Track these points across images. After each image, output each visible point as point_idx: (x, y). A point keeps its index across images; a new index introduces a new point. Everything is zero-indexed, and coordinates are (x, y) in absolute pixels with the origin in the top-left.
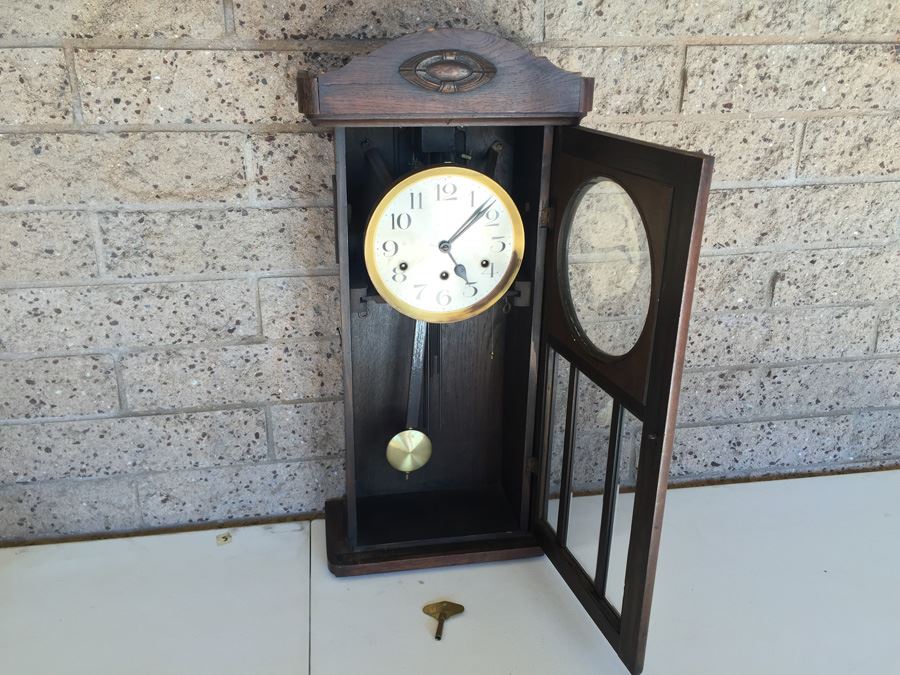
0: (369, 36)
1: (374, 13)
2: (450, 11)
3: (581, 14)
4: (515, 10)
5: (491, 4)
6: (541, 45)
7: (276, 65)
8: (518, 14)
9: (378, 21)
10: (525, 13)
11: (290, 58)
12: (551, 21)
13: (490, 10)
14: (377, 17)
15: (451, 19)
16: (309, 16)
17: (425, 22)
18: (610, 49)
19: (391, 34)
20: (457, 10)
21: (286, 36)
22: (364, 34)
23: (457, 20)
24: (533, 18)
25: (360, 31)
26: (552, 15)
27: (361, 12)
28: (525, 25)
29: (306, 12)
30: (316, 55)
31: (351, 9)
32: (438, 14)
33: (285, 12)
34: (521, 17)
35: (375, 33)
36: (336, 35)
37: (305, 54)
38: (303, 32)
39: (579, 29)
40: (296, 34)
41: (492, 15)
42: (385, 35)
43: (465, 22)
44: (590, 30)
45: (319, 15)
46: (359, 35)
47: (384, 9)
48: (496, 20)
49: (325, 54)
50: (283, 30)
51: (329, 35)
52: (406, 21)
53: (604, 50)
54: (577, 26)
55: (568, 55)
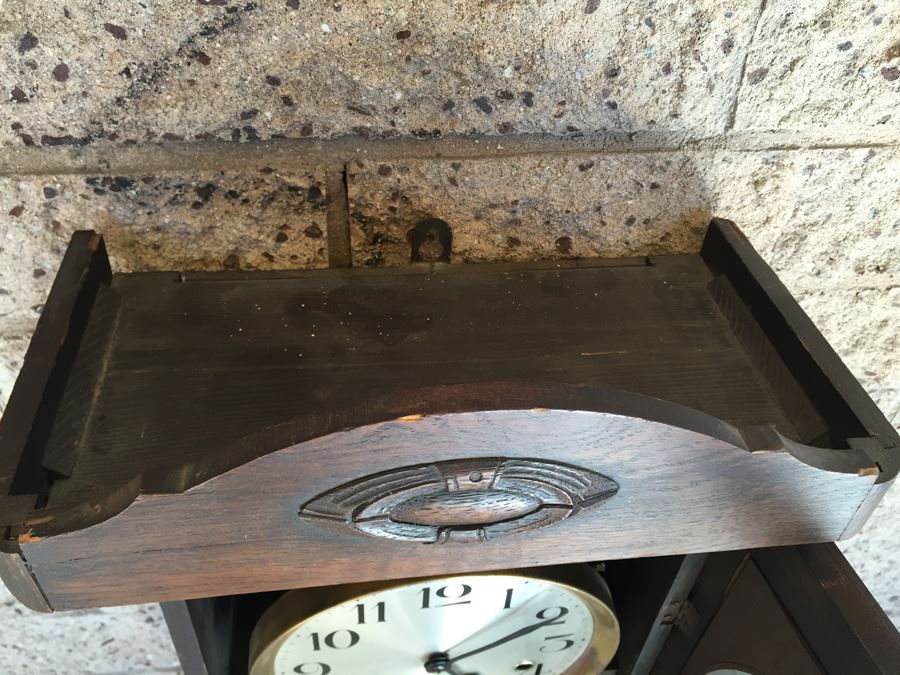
0: (264, 135)
1: (274, 81)
2: (488, 76)
3: (840, 69)
4: (668, 69)
5: (603, 55)
6: (718, 143)
7: (16, 212)
8: (673, 77)
9: (287, 101)
10: (694, 78)
11: (50, 193)
12: (757, 90)
13: (599, 69)
14: (283, 90)
15: (489, 94)
16: (85, 94)
17: (415, 102)
18: (887, 152)
19: (326, 129)
20: (508, 72)
21: (28, 141)
22: (251, 131)
23: (507, 96)
24: (711, 87)
25: (239, 125)
26: (763, 73)
27: (235, 80)
28: (686, 106)
29: (72, 85)
30: (121, 184)
31: (205, 71)
32: (453, 81)
33: (10, 85)
34: (681, 87)
35: (279, 127)
36: (169, 136)
37: (90, 181)
38: (75, 132)
39: (824, 107)
40: (55, 134)
41: (603, 83)
42: (307, 130)
43: (528, 99)
44: (850, 110)
45: (114, 94)
46: (236, 133)
47: (303, 68)
48: (612, 98)
49: (147, 180)
50: (16, 126)
51: (150, 134)
52: (365, 101)
53: (872, 154)
54: (819, 98)
55: (780, 166)
